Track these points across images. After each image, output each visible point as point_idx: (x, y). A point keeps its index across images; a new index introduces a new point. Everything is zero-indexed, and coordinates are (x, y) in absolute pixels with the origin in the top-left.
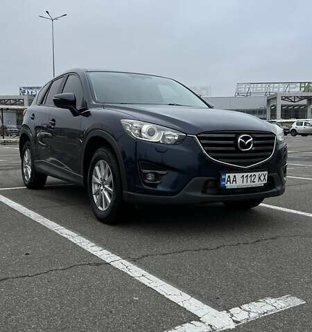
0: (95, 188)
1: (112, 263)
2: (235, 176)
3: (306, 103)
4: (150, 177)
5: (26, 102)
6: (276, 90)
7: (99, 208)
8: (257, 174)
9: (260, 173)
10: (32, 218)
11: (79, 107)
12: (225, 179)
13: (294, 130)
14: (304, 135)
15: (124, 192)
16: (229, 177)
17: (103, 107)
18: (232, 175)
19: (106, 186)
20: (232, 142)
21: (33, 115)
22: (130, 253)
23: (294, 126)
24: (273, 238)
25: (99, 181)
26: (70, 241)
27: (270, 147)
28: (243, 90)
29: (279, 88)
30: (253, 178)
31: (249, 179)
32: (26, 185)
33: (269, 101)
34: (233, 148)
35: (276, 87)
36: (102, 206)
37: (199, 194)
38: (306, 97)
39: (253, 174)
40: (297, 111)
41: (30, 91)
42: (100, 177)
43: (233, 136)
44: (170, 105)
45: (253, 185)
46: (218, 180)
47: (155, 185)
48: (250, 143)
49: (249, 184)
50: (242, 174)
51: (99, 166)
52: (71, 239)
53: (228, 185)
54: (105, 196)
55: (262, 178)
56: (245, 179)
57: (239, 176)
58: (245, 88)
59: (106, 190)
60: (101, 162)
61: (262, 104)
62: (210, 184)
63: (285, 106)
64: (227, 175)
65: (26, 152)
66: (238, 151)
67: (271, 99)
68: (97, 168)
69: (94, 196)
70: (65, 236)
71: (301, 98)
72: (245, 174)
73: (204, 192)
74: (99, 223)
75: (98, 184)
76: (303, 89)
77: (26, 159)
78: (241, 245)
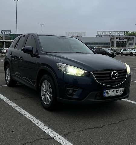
0: (42, 93)
1: (54, 138)
2: (110, 91)
3: (127, 40)
4: (70, 91)
5: (4, 38)
6: (114, 34)
7: (45, 102)
8: (119, 89)
9: (121, 89)
10: (13, 106)
11: (34, 53)
12: (105, 92)
13: (122, 53)
14: (126, 55)
15: (57, 97)
16: (107, 91)
17: (47, 54)
18: (108, 91)
19: (48, 93)
20: (108, 75)
21: (11, 53)
22: (62, 131)
23: (122, 51)
24: (127, 120)
25: (44, 90)
26: (32, 122)
27: (125, 76)
28: (100, 34)
29: (115, 33)
30: (117, 91)
31: (116, 92)
32: (7, 85)
33: (111, 39)
34: (109, 78)
35: (114, 33)
36: (46, 102)
37: (93, 100)
38: (127, 38)
39: (117, 89)
40: (123, 44)
41: (5, 32)
42: (45, 88)
43: (109, 72)
45: (118, 94)
46: (102, 93)
47: (73, 95)
48: (116, 75)
49: (116, 94)
50: (113, 90)
51: (45, 83)
52: (33, 121)
53: (107, 95)
54: (47, 98)
55: (121, 91)
56: (114, 92)
57: (111, 90)
58: (101, 33)
59: (48, 94)
60: (46, 81)
61: (108, 40)
62: (98, 94)
63: (118, 41)
64: (106, 90)
65: (8, 70)
66: (111, 79)
67: (112, 38)
68: (44, 84)
69: (42, 97)
70: (29, 119)
71: (125, 38)
72: (114, 90)
73: (95, 99)
74: (44, 110)
75: (44, 92)
76: (125, 34)
77: (7, 72)
78: (113, 124)
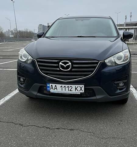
8: (73, 86)
12: (49, 87)
16: (52, 85)
18: (54, 85)
31: (67, 88)
39: (70, 86)
43: (56, 61)
44: (78, 37)
50: (61, 85)
53: (52, 91)
55: (79, 89)
56: (64, 88)
64: (51, 84)
